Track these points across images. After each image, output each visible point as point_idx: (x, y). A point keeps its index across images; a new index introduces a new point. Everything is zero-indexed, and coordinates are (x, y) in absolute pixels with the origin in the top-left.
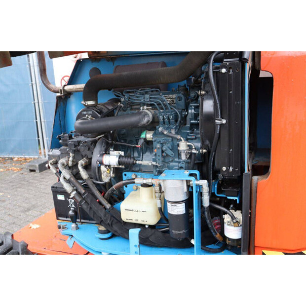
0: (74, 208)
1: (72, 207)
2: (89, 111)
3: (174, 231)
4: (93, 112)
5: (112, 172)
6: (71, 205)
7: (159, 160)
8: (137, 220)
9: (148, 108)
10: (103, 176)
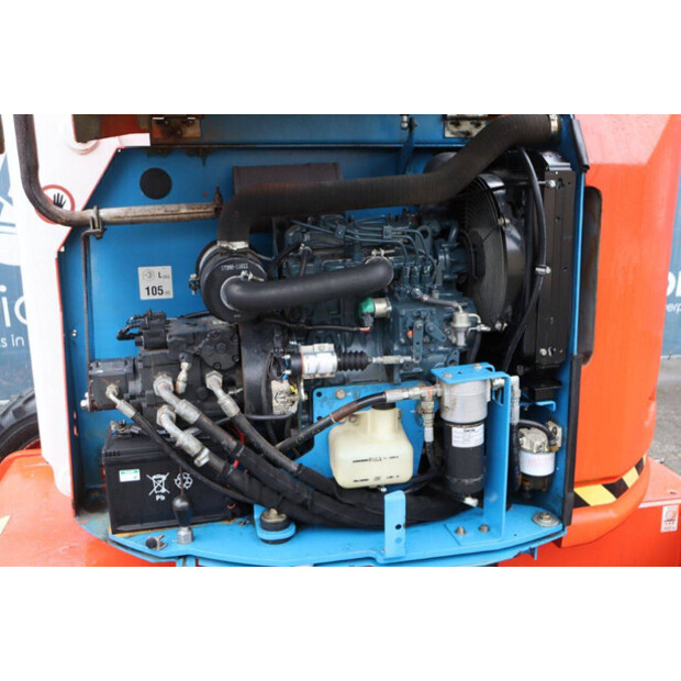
0: (165, 494)
1: (160, 494)
2: (240, 262)
3: (466, 481)
4: (249, 265)
5: (302, 391)
6: (159, 489)
7: (419, 351)
8: (378, 478)
9: (387, 252)
10: (275, 403)
